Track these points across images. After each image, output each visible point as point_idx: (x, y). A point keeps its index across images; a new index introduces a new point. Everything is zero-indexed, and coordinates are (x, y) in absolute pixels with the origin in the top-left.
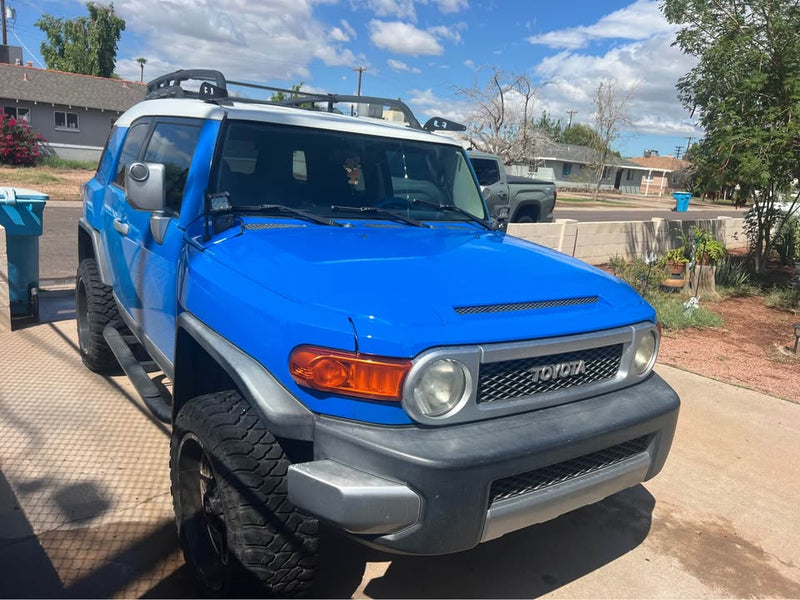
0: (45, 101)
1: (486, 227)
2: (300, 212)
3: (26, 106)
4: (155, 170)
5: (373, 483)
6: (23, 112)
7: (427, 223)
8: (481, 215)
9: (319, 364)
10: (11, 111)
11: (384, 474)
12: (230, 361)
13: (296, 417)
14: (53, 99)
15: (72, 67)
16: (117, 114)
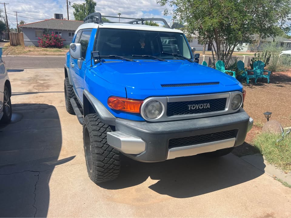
0: (66, 29)
1: (190, 61)
2: (121, 57)
3: (61, 31)
4: (78, 46)
5: (130, 137)
6: (60, 33)
7: (166, 60)
8: (189, 57)
9: (115, 102)
10: (57, 33)
11: (135, 135)
12: (92, 102)
13: (110, 118)
14: (68, 29)
15: (79, 19)
16: (75, 31)
